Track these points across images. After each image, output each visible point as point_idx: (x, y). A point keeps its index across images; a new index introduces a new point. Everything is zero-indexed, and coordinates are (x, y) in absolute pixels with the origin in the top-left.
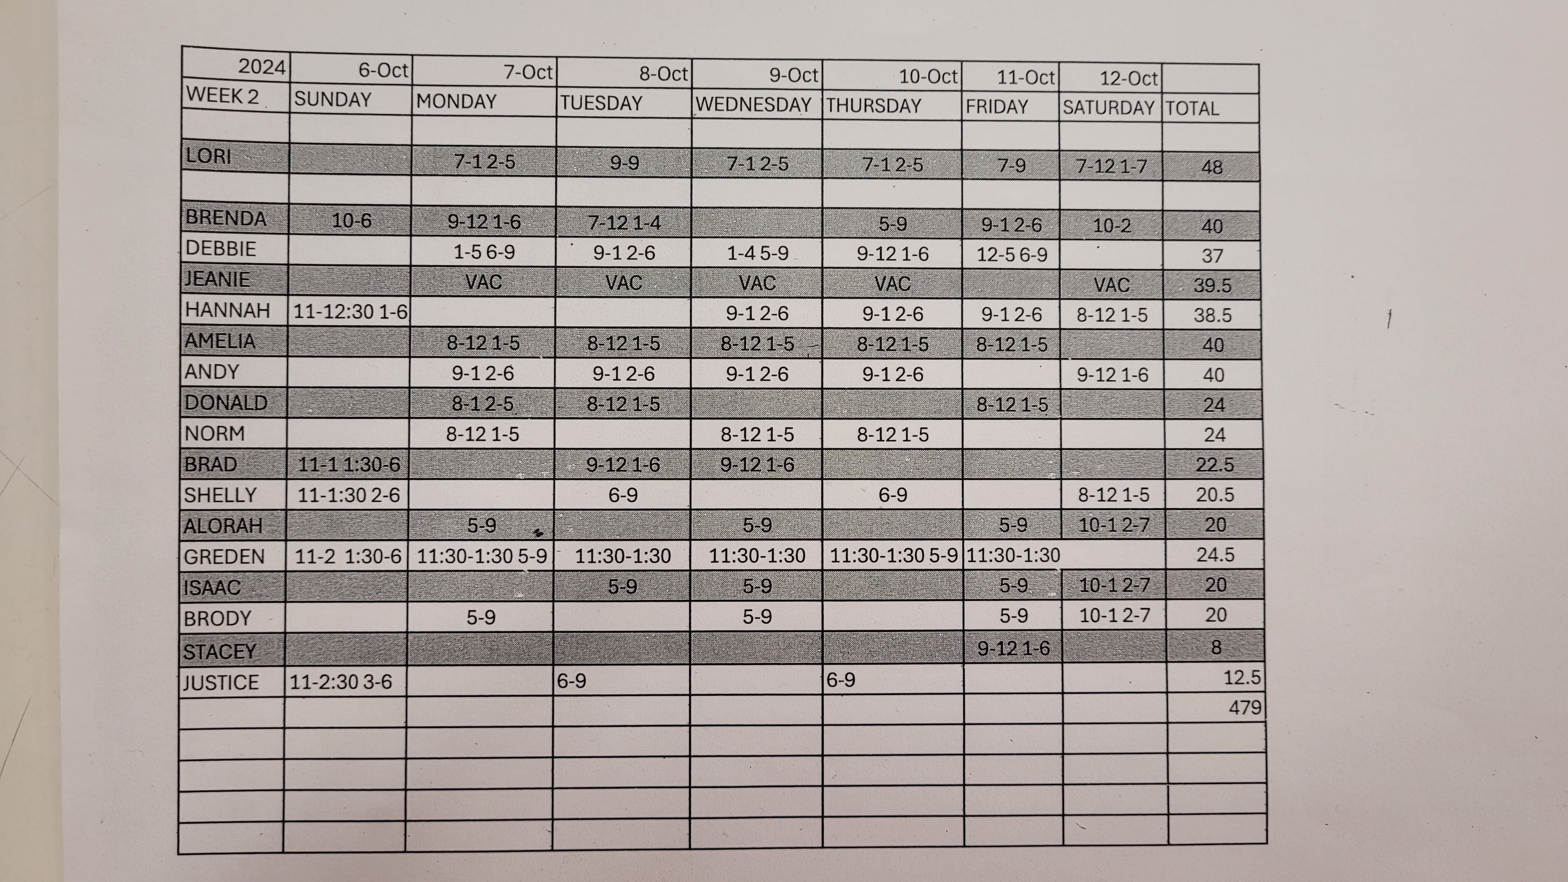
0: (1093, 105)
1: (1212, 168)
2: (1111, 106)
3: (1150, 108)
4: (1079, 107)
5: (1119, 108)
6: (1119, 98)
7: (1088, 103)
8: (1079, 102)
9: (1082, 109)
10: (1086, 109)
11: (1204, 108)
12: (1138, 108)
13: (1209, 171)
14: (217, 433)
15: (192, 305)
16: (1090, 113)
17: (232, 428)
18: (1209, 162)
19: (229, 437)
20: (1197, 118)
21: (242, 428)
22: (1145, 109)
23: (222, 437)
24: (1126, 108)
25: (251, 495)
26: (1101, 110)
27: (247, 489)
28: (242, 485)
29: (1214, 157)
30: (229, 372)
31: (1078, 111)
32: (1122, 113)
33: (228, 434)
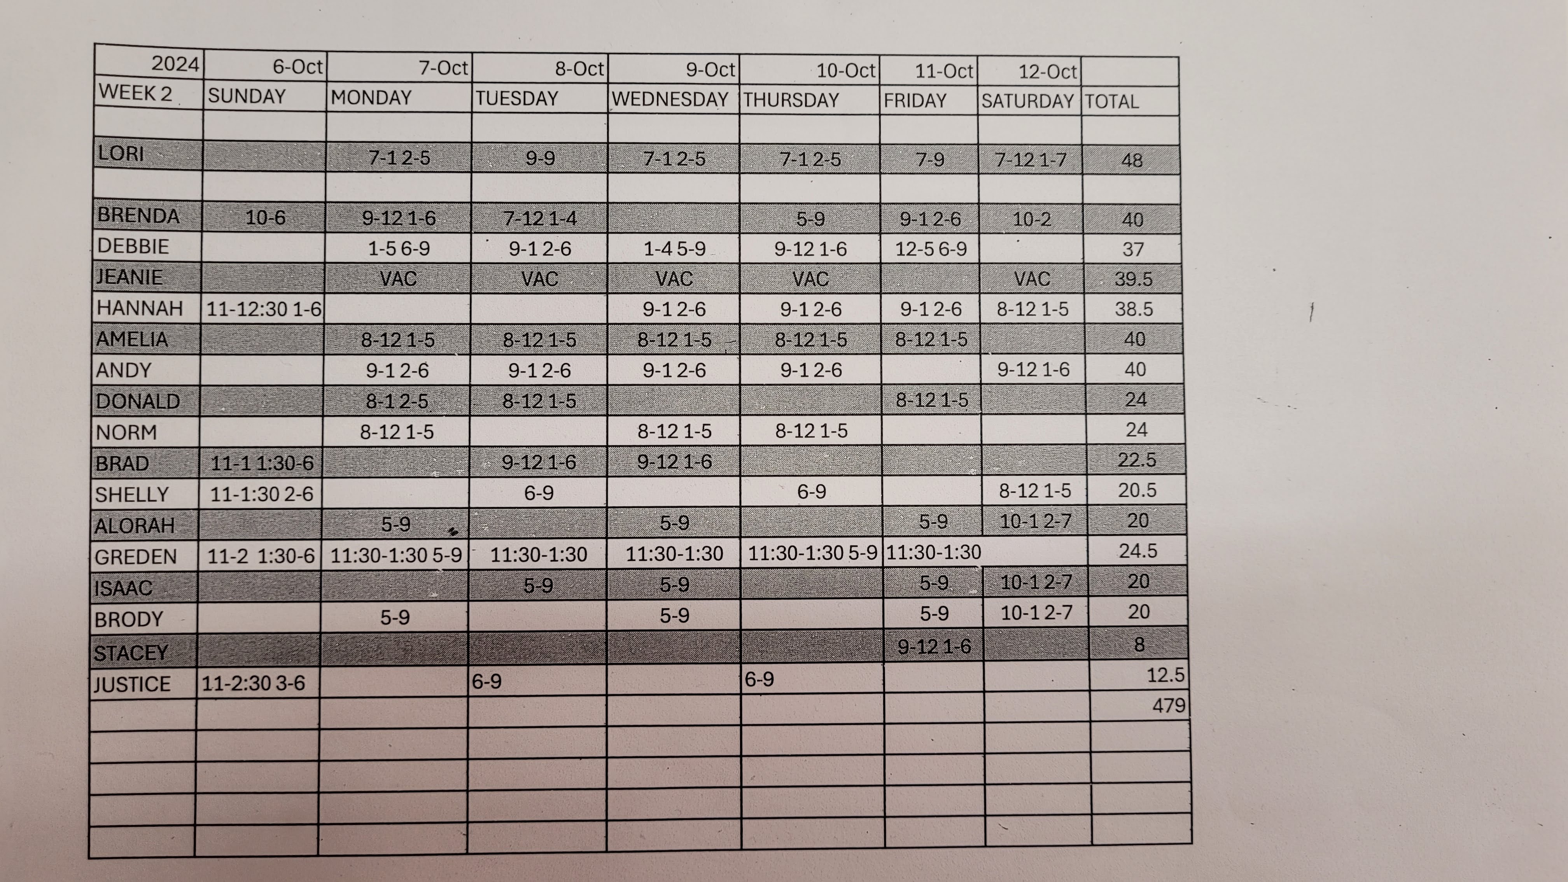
0: (1012, 98)
1: (1132, 161)
2: (1030, 100)
3: (1069, 101)
4: (998, 101)
5: (1038, 101)
6: (1038, 91)
7: (1007, 96)
8: (998, 95)
9: (1001, 102)
10: (1005, 103)
11: (1124, 101)
12: (1058, 102)
13: (1129, 164)
14: (129, 432)
15: (104, 303)
16: (1009, 106)
17: (144, 427)
18: (1129, 155)
19: (140, 436)
20: (1116, 111)
21: (154, 427)
22: (1065, 102)
23: (134, 436)
24: (1045, 101)
25: (163, 495)
26: (1020, 103)
27: (159, 488)
28: (154, 484)
29: (1133, 151)
30: (141, 371)
31: (996, 105)
32: (1041, 106)
33: (140, 433)
